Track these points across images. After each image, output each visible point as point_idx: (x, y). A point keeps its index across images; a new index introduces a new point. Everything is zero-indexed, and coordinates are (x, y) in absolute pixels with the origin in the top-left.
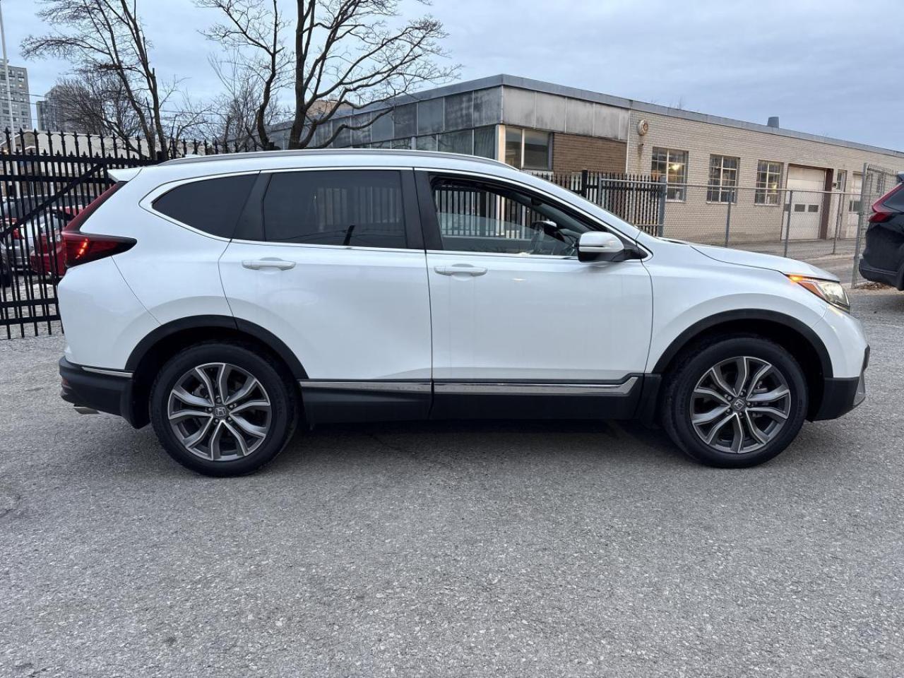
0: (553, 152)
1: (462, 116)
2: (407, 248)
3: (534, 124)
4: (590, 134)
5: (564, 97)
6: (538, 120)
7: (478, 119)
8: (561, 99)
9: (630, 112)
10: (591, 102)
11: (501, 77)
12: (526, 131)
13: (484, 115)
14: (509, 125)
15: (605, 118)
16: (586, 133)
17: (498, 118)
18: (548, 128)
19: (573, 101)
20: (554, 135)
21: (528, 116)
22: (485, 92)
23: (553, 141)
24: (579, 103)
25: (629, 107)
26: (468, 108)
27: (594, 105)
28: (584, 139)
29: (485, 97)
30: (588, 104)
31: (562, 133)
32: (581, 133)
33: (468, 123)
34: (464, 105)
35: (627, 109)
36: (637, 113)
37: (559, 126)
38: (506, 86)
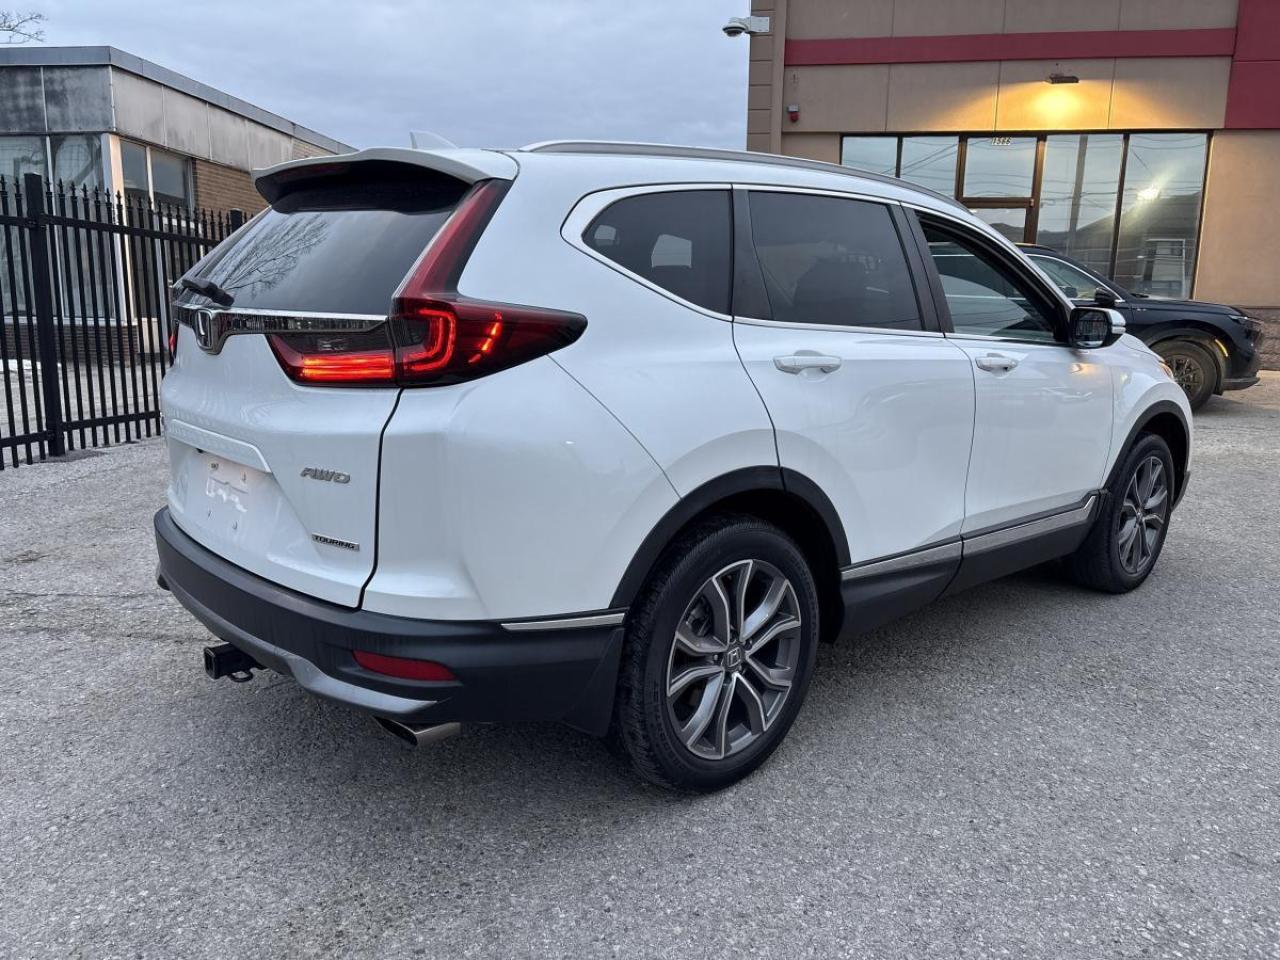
0: (196, 191)
1: (17, 109)
2: (924, 329)
3: (163, 140)
4: (246, 169)
5: (205, 102)
6: (170, 134)
7: (59, 119)
8: (200, 104)
9: (293, 140)
10: (243, 117)
11: (107, 50)
12: (152, 150)
13: (71, 112)
14: (127, 137)
15: (262, 146)
16: (240, 166)
17: (107, 122)
18: (186, 150)
19: (219, 112)
20: (194, 164)
21: (154, 126)
22: (71, 73)
23: (195, 173)
24: (227, 116)
25: (291, 133)
26: (33, 96)
27: (246, 122)
28: (238, 176)
29: (72, 80)
30: (238, 120)
31: (207, 161)
32: (233, 164)
33: (34, 124)
34: (22, 89)
35: (290, 136)
36: (302, 145)
37: (200, 148)
38: (116, 68)
